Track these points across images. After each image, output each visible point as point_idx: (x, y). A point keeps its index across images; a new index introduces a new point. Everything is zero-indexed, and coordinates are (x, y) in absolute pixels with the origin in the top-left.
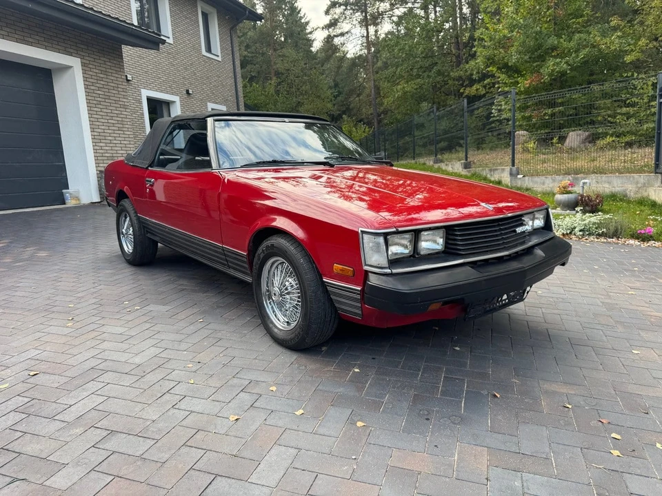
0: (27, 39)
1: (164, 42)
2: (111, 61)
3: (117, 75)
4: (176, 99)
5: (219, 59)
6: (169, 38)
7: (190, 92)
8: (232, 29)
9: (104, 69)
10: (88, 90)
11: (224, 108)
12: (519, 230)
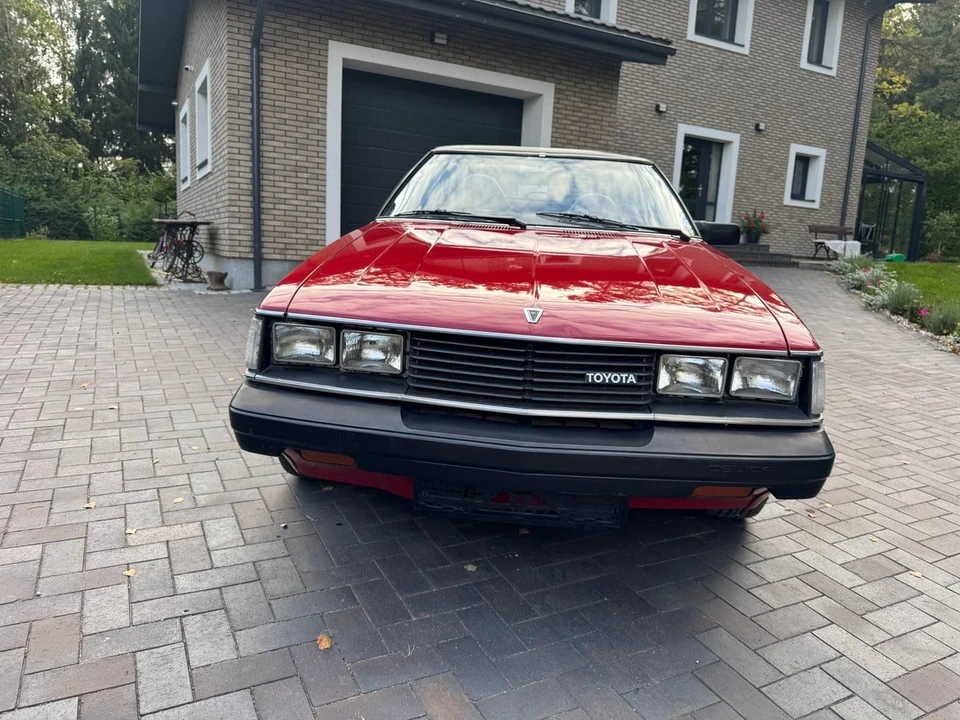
0: (491, 63)
1: (673, 52)
2: (600, 84)
3: (604, 104)
4: (734, 138)
5: (833, 73)
6: (743, 46)
7: (762, 127)
8: (871, 21)
9: (587, 97)
10: (557, 125)
11: (821, 152)
12: (598, 378)
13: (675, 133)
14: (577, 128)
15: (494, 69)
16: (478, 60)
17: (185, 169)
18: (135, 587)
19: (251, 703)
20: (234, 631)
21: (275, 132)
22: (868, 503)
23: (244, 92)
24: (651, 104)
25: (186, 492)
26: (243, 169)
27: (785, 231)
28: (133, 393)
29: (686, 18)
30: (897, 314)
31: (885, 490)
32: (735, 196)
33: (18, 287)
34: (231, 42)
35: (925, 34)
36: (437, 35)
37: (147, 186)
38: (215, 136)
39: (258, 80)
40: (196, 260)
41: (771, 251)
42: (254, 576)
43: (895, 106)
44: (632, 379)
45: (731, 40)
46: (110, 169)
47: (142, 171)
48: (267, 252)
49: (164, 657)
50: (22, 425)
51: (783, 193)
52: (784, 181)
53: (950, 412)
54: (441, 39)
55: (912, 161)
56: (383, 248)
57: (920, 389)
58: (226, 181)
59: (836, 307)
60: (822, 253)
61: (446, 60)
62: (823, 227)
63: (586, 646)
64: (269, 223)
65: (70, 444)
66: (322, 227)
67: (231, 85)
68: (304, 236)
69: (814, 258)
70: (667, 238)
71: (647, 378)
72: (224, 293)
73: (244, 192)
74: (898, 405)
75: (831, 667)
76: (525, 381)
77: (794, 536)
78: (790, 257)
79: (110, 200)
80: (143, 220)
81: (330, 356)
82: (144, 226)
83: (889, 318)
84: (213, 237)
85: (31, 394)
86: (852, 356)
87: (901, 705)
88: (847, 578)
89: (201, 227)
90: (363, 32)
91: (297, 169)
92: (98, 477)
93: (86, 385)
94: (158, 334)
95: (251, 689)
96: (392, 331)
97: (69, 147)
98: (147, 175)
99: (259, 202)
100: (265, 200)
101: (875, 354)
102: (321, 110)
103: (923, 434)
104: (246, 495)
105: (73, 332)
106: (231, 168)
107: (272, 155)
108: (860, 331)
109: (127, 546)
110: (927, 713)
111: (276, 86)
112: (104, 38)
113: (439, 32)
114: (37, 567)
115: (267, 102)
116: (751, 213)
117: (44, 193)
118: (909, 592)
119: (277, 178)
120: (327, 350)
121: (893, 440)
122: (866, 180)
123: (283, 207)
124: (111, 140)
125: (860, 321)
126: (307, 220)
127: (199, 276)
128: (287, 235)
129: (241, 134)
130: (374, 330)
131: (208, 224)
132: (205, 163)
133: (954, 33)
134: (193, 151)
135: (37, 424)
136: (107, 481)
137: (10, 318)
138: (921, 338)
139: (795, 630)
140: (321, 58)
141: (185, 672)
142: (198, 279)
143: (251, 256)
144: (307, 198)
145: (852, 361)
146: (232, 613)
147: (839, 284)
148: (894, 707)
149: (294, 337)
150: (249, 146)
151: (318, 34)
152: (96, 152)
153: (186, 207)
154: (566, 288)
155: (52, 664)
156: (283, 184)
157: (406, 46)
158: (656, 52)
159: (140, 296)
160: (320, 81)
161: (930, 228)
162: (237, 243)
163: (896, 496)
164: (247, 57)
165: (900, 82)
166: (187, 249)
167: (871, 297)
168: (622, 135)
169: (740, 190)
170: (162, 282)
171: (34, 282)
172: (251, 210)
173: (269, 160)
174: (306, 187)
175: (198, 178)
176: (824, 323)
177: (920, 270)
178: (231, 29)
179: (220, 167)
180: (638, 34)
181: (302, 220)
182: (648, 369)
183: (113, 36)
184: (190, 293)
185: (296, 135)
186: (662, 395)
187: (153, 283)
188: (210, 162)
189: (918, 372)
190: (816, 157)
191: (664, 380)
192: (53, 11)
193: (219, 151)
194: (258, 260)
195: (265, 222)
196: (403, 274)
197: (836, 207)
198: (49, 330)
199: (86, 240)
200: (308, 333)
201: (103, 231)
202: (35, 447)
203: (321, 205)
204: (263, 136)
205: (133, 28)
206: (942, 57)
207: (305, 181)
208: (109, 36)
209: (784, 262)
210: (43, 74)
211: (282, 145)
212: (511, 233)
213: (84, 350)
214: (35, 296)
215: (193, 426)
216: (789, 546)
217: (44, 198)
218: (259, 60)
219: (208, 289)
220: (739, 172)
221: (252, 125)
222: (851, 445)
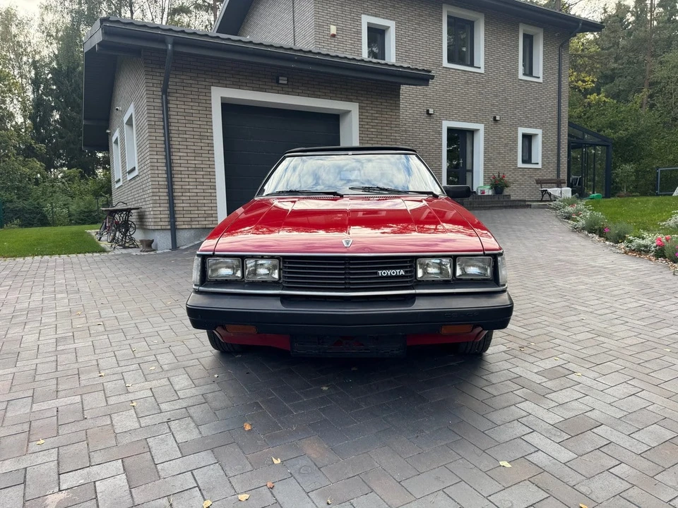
0: (317, 93)
1: (433, 77)
2: (388, 101)
3: (391, 113)
4: (481, 127)
5: (541, 80)
6: (480, 68)
7: (498, 118)
8: (561, 46)
9: (380, 109)
10: (362, 129)
11: (539, 132)
12: (384, 273)
13: (441, 127)
14: (376, 130)
15: (318, 97)
16: (308, 92)
17: (117, 173)
18: (138, 410)
19: (213, 455)
20: (197, 426)
21: (180, 147)
22: (557, 341)
23: (159, 123)
24: (423, 110)
25: (156, 364)
26: (160, 172)
27: (520, 184)
28: (111, 315)
29: (441, 53)
30: (592, 233)
31: (567, 334)
32: (485, 165)
33: (14, 260)
34: (148, 92)
35: (602, 49)
36: (280, 78)
37: (87, 187)
38: (140, 152)
39: (167, 115)
40: (131, 233)
41: (512, 198)
42: (204, 401)
43: (588, 96)
44: (402, 272)
45: (472, 65)
46: (59, 177)
47: (82, 177)
48: (179, 224)
49: (162, 440)
50: (48, 338)
51: (516, 160)
52: (516, 152)
53: (615, 288)
54: (283, 81)
55: (602, 133)
56: (263, 213)
57: (599, 277)
58: (149, 180)
59: (554, 231)
60: (546, 197)
61: (287, 93)
62: (545, 180)
63: (390, 419)
64: (179, 205)
65: (81, 345)
66: (215, 205)
67: (150, 119)
68: (203, 212)
69: (541, 201)
70: (425, 197)
71: (410, 272)
72: (152, 253)
73: (162, 187)
74: (584, 287)
75: (523, 420)
76: (345, 278)
77: (510, 361)
78: (525, 201)
79: (63, 198)
80: (86, 210)
81: (239, 274)
82: (86, 214)
83: (587, 235)
84: (142, 217)
85: (47, 321)
86: (559, 260)
87: (559, 434)
88: (538, 379)
89: (132, 211)
90: (232, 79)
91: (196, 169)
92: (102, 360)
93: (79, 313)
94: (116, 281)
95: (212, 450)
96: (272, 257)
97: (31, 165)
98: (87, 179)
99: (173, 193)
100: (176, 190)
101: (574, 258)
102: (209, 131)
103: (597, 302)
104: (191, 363)
105: (61, 284)
106: (153, 172)
107: (179, 161)
108: (567, 245)
109: (128, 392)
110: (572, 437)
111: (179, 117)
112: (52, 90)
113: (282, 76)
114: (81, 405)
115: (174, 128)
116: (496, 175)
117: (15, 197)
118: (573, 383)
119: (183, 176)
120: (237, 271)
121: (577, 307)
122: (571, 147)
123: (188, 194)
124: (59, 157)
125: (568, 239)
126: (205, 201)
127: (133, 244)
128: (192, 212)
129: (158, 149)
130: (262, 257)
131: (138, 209)
132: (134, 169)
133: (620, 47)
134: (124, 162)
135: (57, 336)
136: (108, 362)
137: (18, 278)
138: (607, 247)
139: (506, 405)
140: (207, 98)
141: (175, 445)
142: (132, 246)
143: (169, 227)
144: (204, 187)
145: (559, 263)
146: (195, 418)
147: (557, 216)
148: (555, 435)
149: (219, 265)
150: (164, 157)
151: (204, 83)
152: (49, 165)
153: (120, 199)
154: (379, 229)
155: (103, 447)
156: (187, 180)
157: (261, 86)
158: (422, 78)
159: (97, 259)
160: (207, 112)
161: (617, 175)
162: (159, 220)
163: (574, 337)
164: (160, 101)
165: (589, 81)
166: (125, 226)
167: (575, 223)
168: (406, 131)
169: (488, 160)
170: (109, 249)
171: (24, 256)
172: (167, 198)
173: (177, 165)
174: (202, 180)
175: (128, 179)
176: (544, 242)
177: (609, 203)
178: (148, 84)
179: (145, 171)
180: (409, 68)
181: (201, 201)
182: (410, 267)
183: (58, 87)
184: (130, 255)
185: (194, 148)
186: (420, 281)
187: (103, 250)
188: (137, 169)
189: (599, 267)
190: (536, 135)
191: (420, 273)
192: (16, 73)
193: (143, 161)
194: (174, 230)
195: (177, 205)
196: (267, 228)
197: (553, 167)
198: (46, 284)
199: (46, 226)
200: (227, 262)
201: (58, 219)
202: (59, 348)
203: (213, 191)
204: (172, 150)
205: (71, 81)
206: (616, 62)
207: (201, 177)
208: (55, 87)
209: (521, 205)
210: (11, 116)
211: (185, 154)
212: (336, 200)
213: (72, 294)
214: (28, 264)
215: (151, 330)
216: (507, 365)
217: (16, 200)
218: (167, 102)
219: (141, 251)
220: (485, 149)
221: (165, 144)
222: (551, 312)
